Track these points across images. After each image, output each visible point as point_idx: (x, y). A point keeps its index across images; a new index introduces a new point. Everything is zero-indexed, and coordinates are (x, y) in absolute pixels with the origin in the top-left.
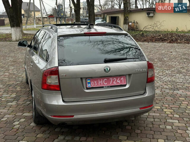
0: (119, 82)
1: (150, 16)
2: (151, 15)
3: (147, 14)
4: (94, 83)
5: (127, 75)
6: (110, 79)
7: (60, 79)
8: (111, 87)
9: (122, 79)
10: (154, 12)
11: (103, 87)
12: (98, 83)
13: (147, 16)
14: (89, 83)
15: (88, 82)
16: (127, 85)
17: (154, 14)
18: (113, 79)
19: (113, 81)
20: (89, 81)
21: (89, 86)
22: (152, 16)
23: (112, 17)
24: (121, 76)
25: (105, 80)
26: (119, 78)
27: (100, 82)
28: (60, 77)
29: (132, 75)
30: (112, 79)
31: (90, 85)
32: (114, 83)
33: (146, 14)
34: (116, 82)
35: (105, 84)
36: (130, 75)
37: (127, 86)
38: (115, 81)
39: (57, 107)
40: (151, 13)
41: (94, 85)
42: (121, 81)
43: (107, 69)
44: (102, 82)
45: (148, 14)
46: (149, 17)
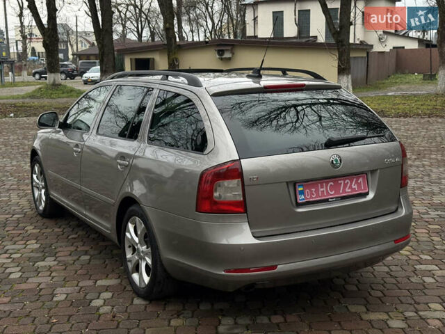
0: (356, 187)
1: (224, 57)
2: (227, 55)
3: (219, 54)
4: (312, 194)
5: (368, 171)
6: (340, 182)
7: (245, 187)
8: (343, 198)
9: (360, 180)
10: (232, 49)
11: (326, 201)
12: (317, 191)
13: (218, 57)
14: (302, 193)
15: (300, 191)
16: (370, 193)
17: (233, 54)
18: (344, 183)
19: (345, 185)
20: (301, 189)
21: (301, 198)
22: (230, 59)
23: (137, 60)
24: (357, 174)
25: (331, 185)
26: (355, 180)
27: (322, 190)
28: (245, 184)
29: (378, 171)
30: (342, 182)
31: (303, 197)
32: (347, 190)
33: (216, 53)
34: (350, 187)
35: (332, 193)
36: (373, 172)
37: (371, 196)
38: (349, 185)
39: (242, 248)
40: (227, 50)
41: (311, 197)
42: (359, 185)
43: (336, 161)
44: (324, 189)
45: (221, 53)
46: (222, 59)
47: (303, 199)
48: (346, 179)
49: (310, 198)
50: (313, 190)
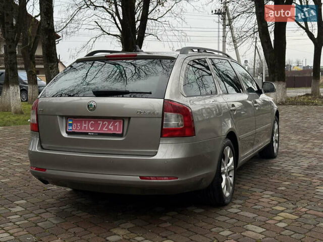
0: (112, 128)
4: (77, 127)
5: (125, 118)
6: (99, 122)
7: (38, 116)
8: (100, 134)
9: (117, 124)
11: (86, 134)
12: (81, 126)
14: (71, 125)
15: (69, 124)
16: (124, 135)
18: (103, 124)
19: (103, 126)
20: (70, 122)
24: (115, 119)
25: (92, 123)
26: (112, 122)
27: (85, 125)
28: (38, 113)
29: (131, 118)
30: (101, 122)
31: (71, 128)
32: (104, 129)
35: (92, 129)
37: (124, 137)
38: (106, 126)
42: (115, 127)
44: (87, 125)
47: (71, 130)
48: (105, 121)
49: (76, 129)
50: (79, 124)
